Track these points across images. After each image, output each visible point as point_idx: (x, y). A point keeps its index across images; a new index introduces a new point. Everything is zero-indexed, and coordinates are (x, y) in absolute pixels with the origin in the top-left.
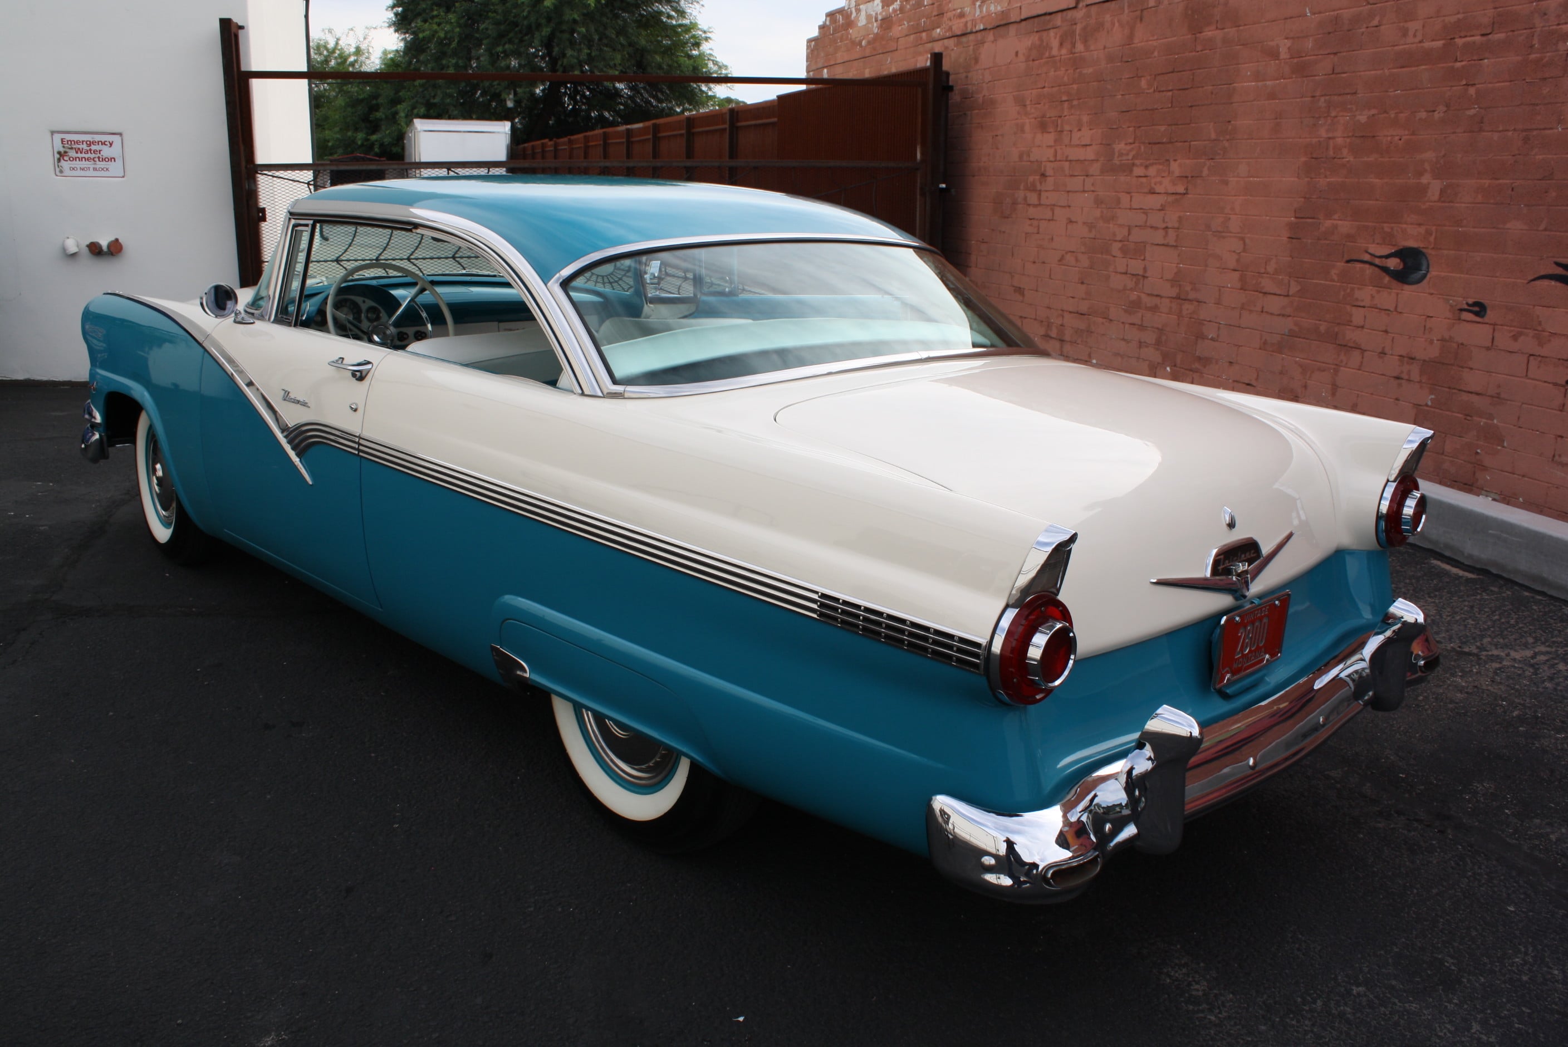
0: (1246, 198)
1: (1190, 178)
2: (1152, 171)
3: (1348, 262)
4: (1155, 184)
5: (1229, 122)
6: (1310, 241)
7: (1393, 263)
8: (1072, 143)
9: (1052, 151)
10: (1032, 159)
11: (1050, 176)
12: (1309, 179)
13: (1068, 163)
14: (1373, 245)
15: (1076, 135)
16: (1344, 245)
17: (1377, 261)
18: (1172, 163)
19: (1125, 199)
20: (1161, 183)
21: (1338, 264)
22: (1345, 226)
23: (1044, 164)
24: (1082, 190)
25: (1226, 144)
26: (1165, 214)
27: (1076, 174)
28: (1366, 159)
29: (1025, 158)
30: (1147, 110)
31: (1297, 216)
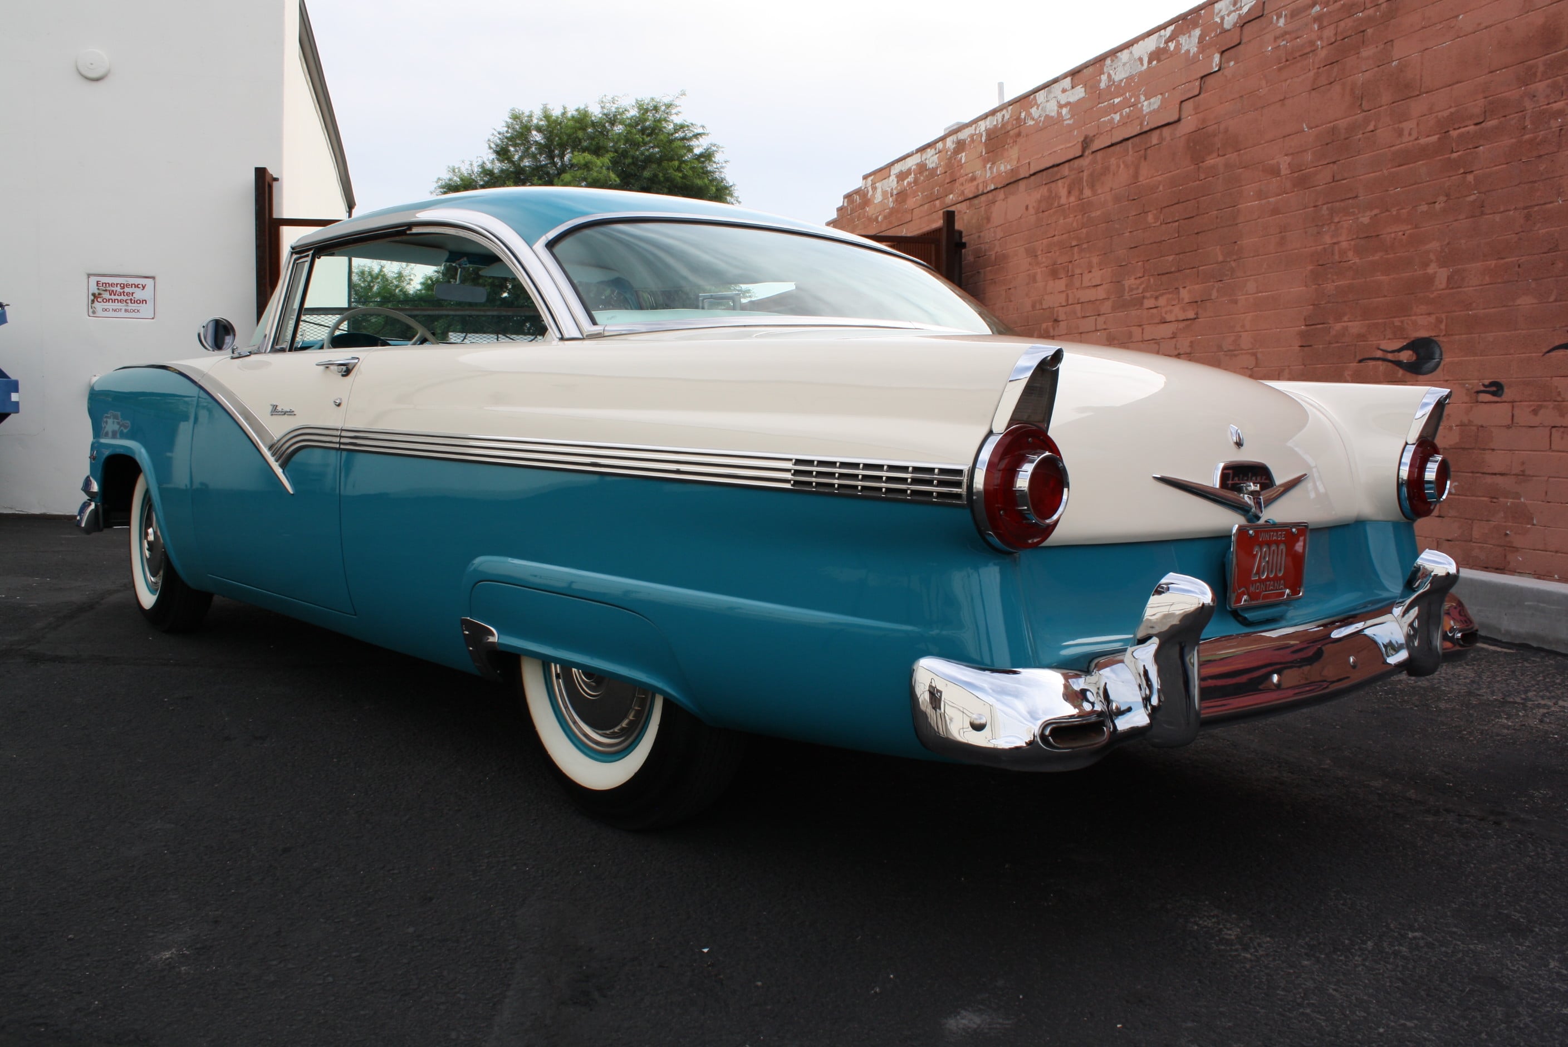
0: (1256, 313)
1: (1199, 303)
2: (1162, 301)
3: (1360, 361)
4: (1166, 314)
5: (1236, 242)
6: (1321, 346)
7: (1406, 356)
8: (1083, 285)
9: (1064, 295)
10: (1044, 307)
11: (1063, 321)
12: (1316, 286)
13: (1080, 305)
14: (1385, 341)
15: (1087, 277)
16: (1356, 345)
17: (1390, 356)
18: (1181, 290)
19: (1136, 331)
20: (1171, 311)
21: (1351, 364)
22: (1355, 327)
23: (1056, 309)
24: (1094, 329)
25: (1233, 264)
26: (1177, 341)
27: (1088, 315)
28: (1371, 258)
29: (1038, 306)
30: (1155, 243)
31: (1307, 324)
